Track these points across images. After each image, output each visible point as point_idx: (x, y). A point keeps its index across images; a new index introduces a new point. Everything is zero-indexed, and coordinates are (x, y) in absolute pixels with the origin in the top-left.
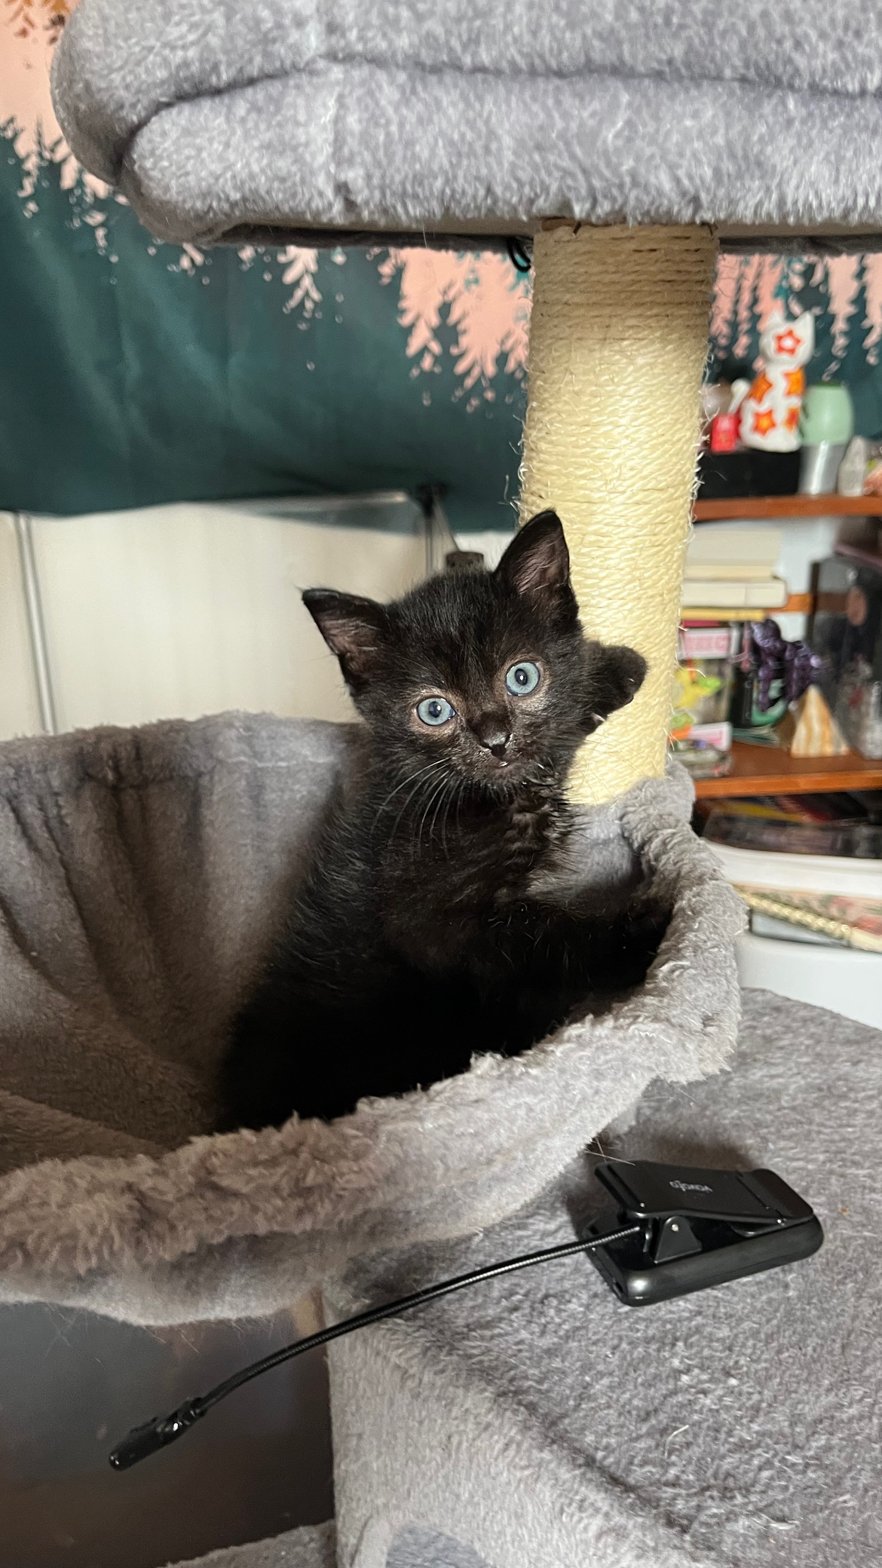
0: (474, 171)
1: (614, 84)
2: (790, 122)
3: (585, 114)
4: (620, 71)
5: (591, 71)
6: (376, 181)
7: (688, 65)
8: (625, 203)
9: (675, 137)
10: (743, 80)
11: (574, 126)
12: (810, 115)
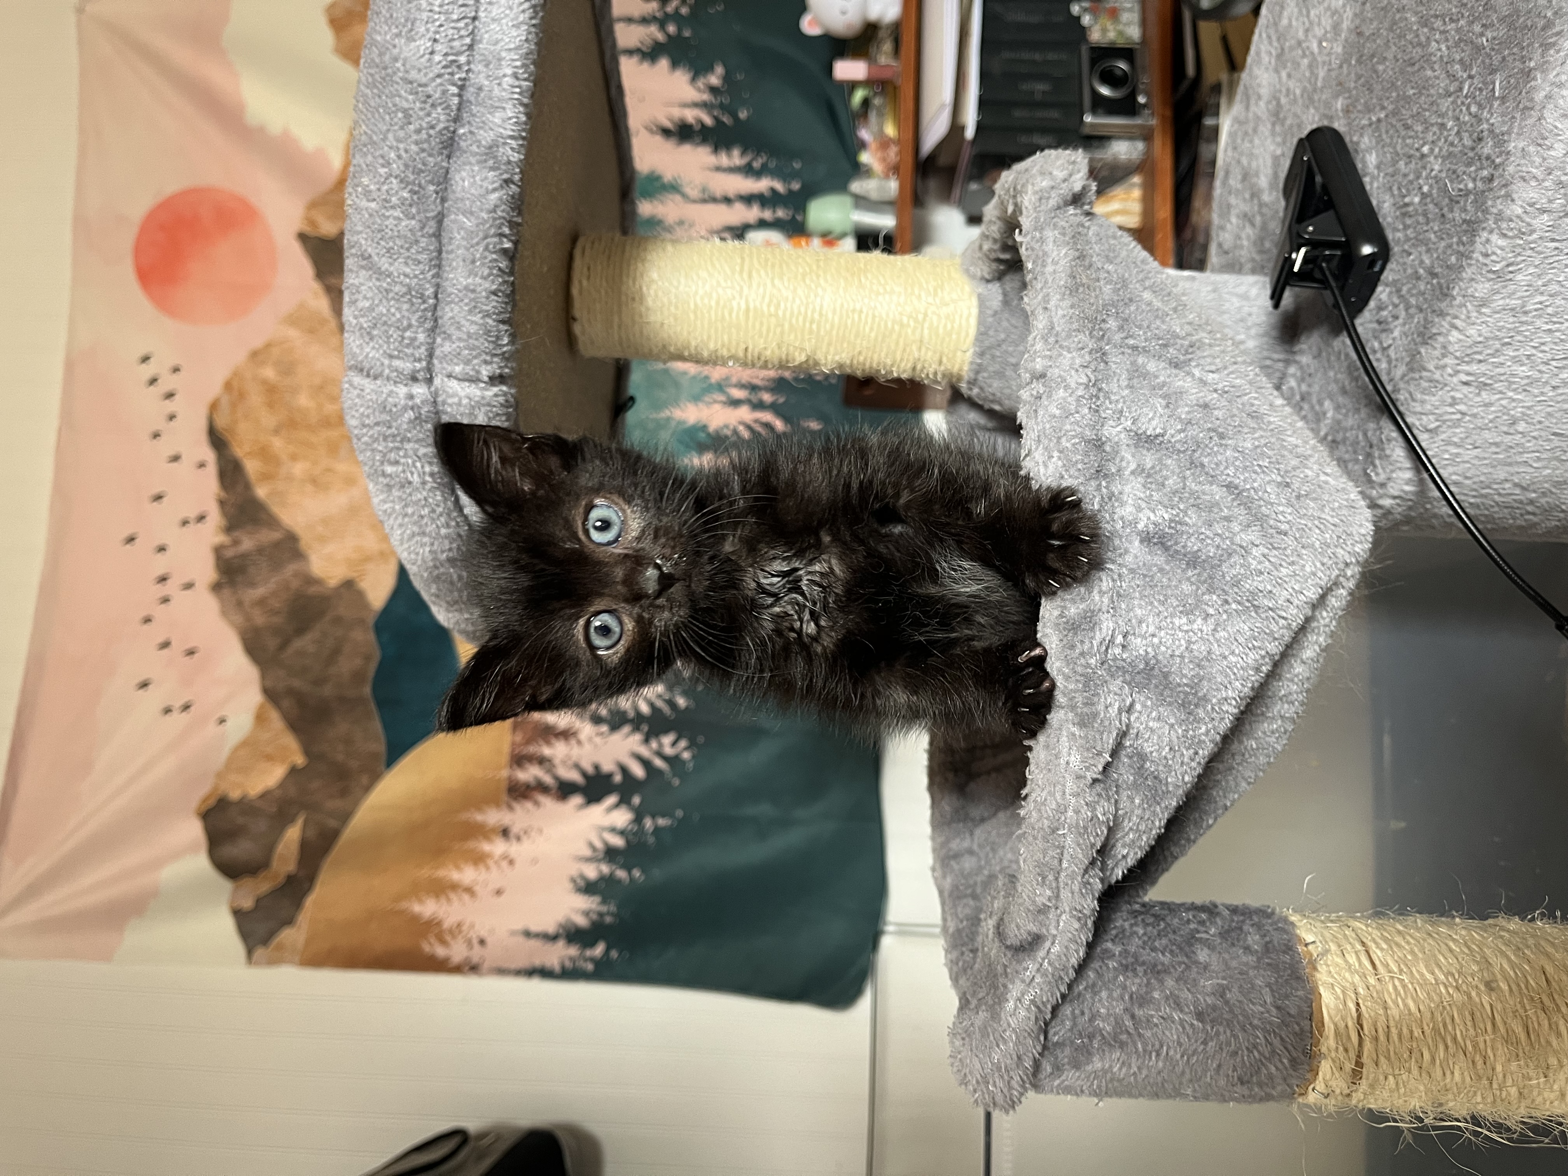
0: (484, 300)
1: (446, 221)
2: (471, 132)
3: (458, 237)
4: (440, 219)
5: (440, 235)
6: (488, 358)
7: (439, 184)
8: (504, 218)
9: (473, 191)
10: (449, 157)
11: (464, 243)
12: (469, 122)
